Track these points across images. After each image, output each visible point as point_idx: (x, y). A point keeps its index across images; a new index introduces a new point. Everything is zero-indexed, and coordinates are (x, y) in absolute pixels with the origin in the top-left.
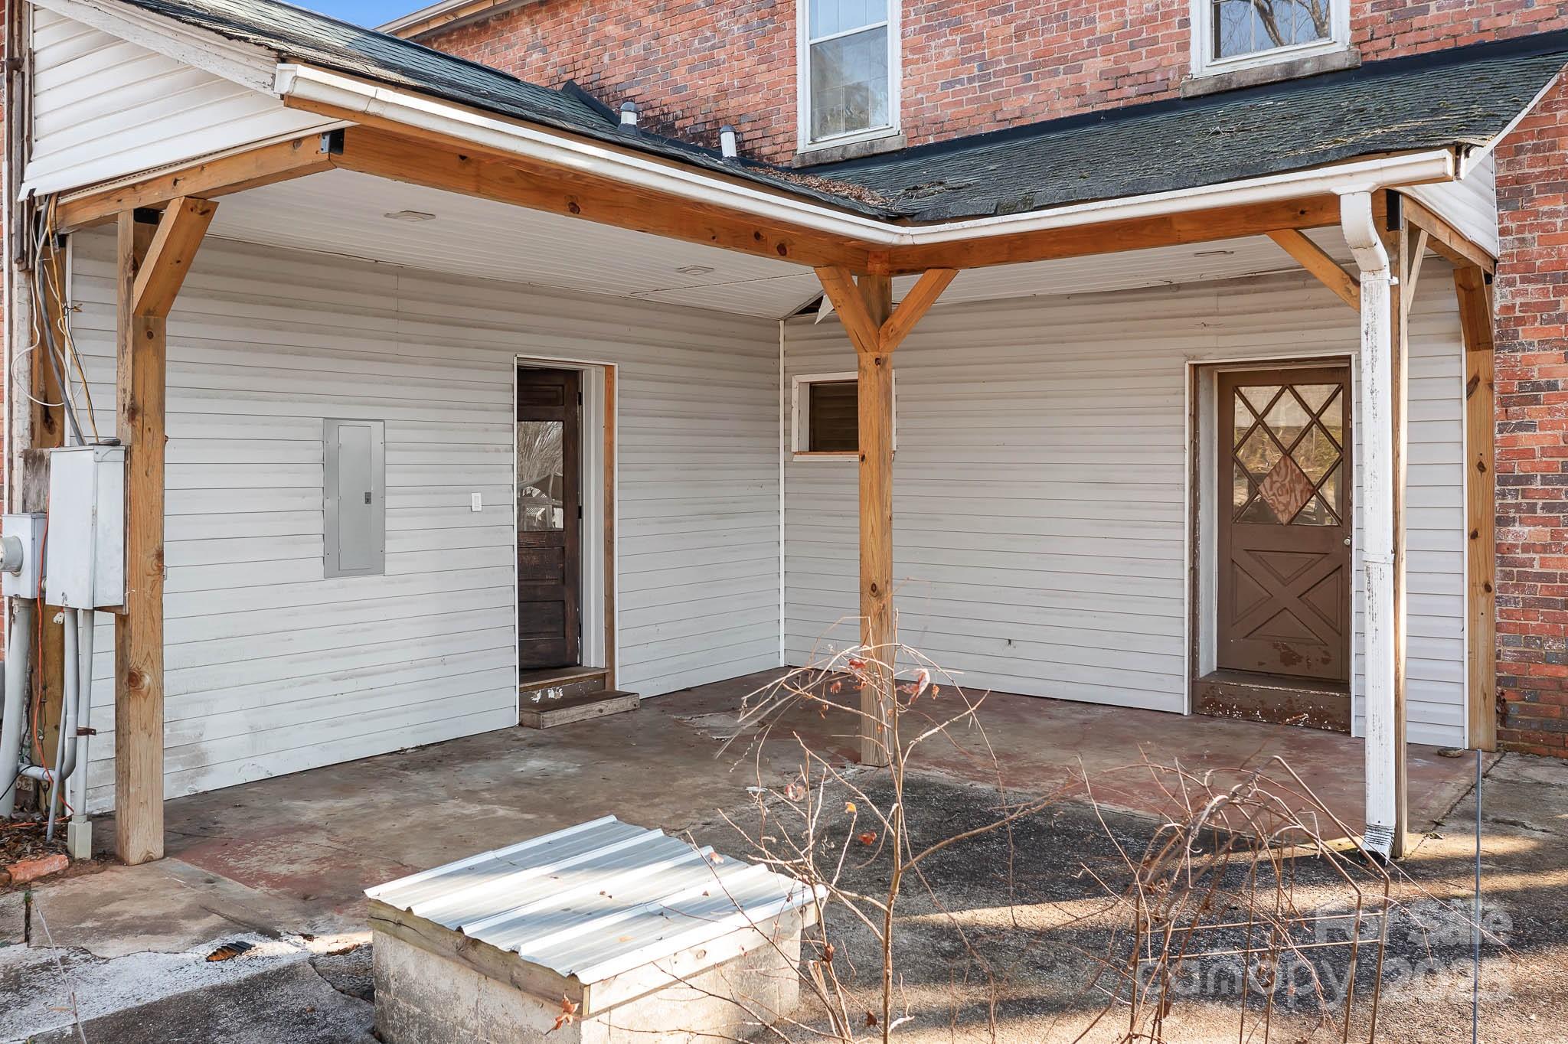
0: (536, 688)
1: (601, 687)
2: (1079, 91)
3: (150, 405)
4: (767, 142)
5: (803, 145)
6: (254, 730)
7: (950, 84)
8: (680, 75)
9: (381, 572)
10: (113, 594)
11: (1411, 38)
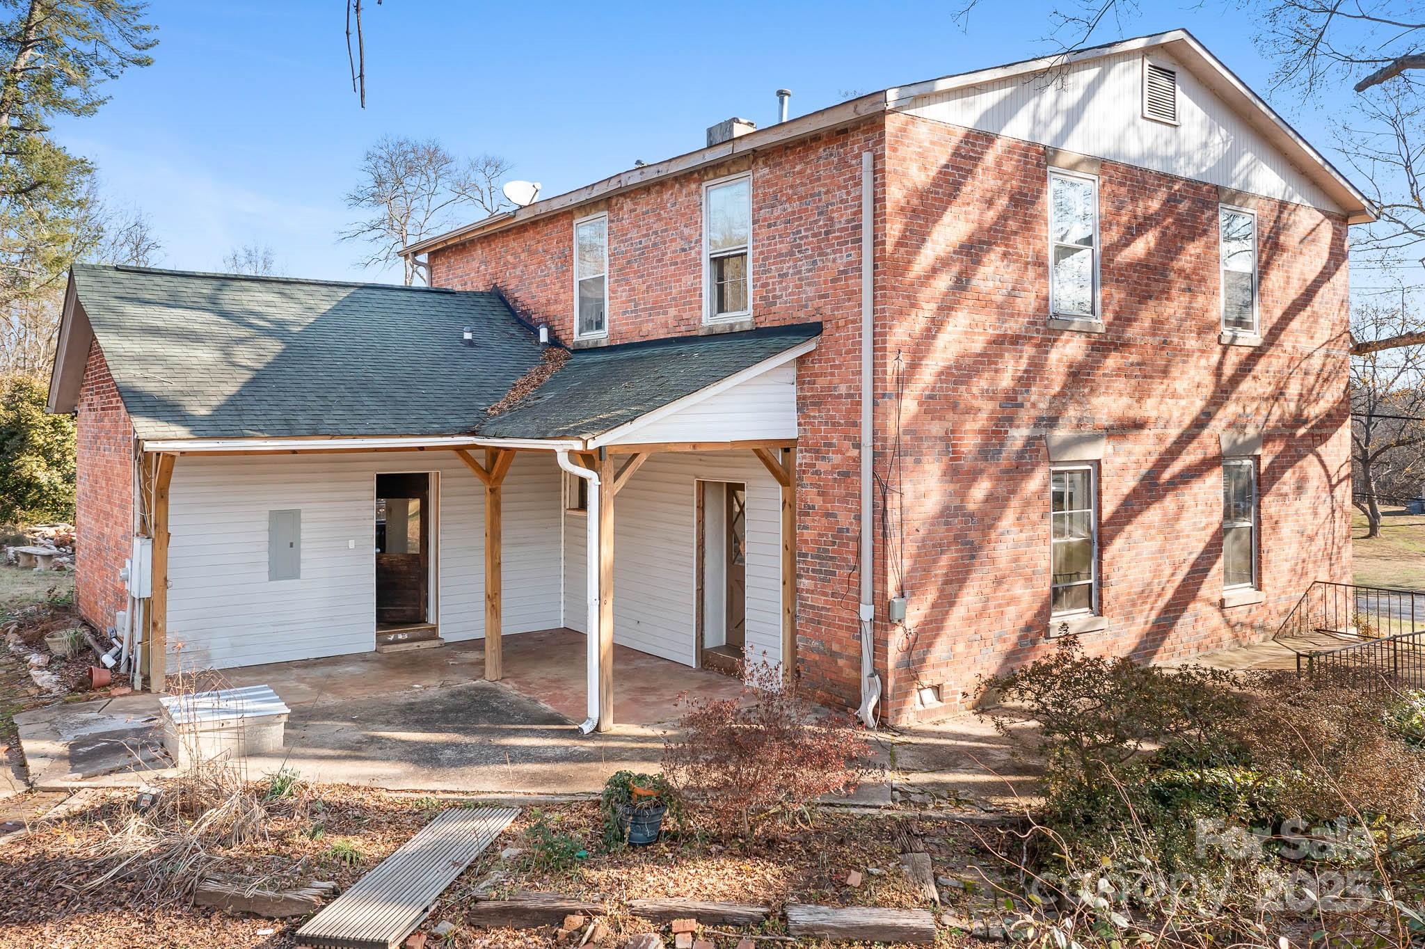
0: (391, 633)
1: (433, 634)
2: (666, 325)
3: (162, 523)
4: (563, 333)
5: (576, 338)
6: (233, 646)
7: (625, 313)
8: (533, 289)
9: (298, 577)
10: (147, 593)
11: (771, 317)
